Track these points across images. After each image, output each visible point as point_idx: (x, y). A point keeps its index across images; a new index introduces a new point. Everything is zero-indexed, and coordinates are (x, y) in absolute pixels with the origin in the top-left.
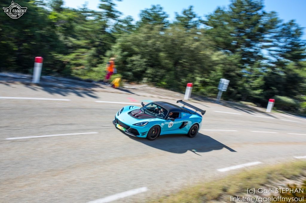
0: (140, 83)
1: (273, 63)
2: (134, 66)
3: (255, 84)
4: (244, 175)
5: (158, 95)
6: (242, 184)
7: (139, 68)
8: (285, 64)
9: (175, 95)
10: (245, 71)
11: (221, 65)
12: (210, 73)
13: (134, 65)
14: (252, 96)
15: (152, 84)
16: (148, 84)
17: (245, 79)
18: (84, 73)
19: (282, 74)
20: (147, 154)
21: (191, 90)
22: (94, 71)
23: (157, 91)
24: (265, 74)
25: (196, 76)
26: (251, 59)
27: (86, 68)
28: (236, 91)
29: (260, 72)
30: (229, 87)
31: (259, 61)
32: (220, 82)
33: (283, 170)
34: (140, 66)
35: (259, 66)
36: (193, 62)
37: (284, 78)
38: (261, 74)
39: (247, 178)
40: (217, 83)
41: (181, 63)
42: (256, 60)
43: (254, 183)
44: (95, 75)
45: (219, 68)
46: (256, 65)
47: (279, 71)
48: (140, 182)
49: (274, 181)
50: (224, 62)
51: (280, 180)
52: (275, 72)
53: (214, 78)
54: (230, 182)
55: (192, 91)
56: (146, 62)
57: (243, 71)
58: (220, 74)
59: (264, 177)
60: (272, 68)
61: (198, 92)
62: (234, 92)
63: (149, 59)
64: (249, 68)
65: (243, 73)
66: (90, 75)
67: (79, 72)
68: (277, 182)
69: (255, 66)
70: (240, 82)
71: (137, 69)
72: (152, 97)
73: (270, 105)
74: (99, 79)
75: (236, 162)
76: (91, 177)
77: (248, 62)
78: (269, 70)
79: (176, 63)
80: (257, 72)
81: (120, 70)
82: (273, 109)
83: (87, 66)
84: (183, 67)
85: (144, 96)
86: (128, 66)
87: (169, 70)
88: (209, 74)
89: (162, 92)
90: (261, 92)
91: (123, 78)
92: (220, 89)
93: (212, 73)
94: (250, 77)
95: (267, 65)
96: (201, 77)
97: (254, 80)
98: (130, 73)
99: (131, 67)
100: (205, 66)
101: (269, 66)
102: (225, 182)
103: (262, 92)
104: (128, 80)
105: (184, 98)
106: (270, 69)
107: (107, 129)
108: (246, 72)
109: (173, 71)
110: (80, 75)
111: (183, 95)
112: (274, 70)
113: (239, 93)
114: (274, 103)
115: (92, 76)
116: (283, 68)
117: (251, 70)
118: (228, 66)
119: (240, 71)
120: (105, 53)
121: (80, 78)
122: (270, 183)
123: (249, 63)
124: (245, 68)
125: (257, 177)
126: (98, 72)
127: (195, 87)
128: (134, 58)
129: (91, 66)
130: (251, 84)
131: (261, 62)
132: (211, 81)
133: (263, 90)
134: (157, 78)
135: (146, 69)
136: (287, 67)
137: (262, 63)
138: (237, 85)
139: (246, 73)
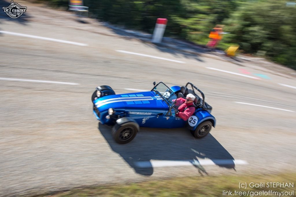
0: (254, 55)
15: (270, 58)
23: (273, 67)
56: (268, 34)
63: (272, 32)
67: (198, 37)
91: (240, 49)
99: (249, 38)
120: (222, 21)
128: (256, 28)
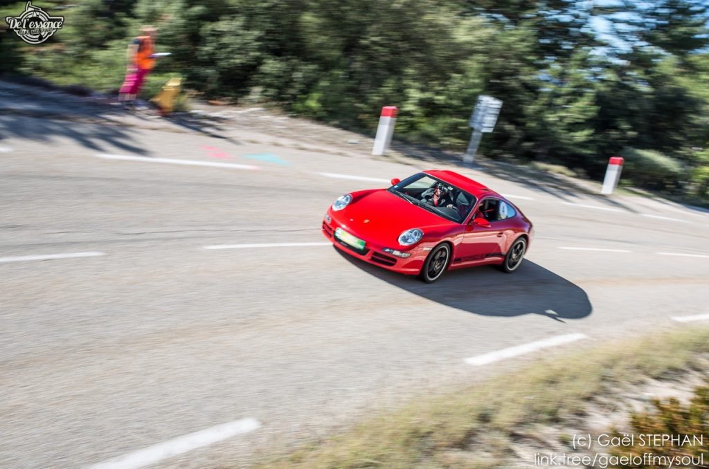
0: (240, 100)
1: (621, 56)
2: (223, 50)
3: (571, 112)
4: (541, 372)
5: (295, 138)
6: (532, 398)
7: (239, 56)
8: (654, 60)
9: (346, 142)
10: (546, 76)
11: (481, 57)
12: (449, 78)
13: (225, 46)
14: (565, 147)
16: (264, 107)
17: (546, 99)
18: (64, 67)
19: (644, 88)
20: (255, 317)
21: (393, 127)
22: (97, 61)
23: (291, 129)
24: (602, 88)
25: (410, 87)
26: (564, 43)
27: (70, 51)
28: (520, 132)
29: (586, 80)
30: (501, 122)
31: (585, 50)
32: (478, 105)
33: (643, 355)
34: (243, 49)
35: (585, 63)
36: (400, 44)
37: (648, 99)
38: (589, 86)
39: (547, 381)
40: (467, 106)
41: (366, 47)
42: (577, 46)
43: (567, 395)
44: (98, 73)
45: (473, 64)
46: (576, 60)
47: (636, 80)
48: (235, 404)
49: (618, 386)
50: (488, 48)
51: (635, 384)
52: (626, 83)
53: (460, 95)
54: (500, 395)
55: (395, 130)
56: (258, 39)
57: (542, 75)
58: (477, 81)
59: (595, 378)
60: (620, 70)
61: (414, 133)
62: (514, 134)
63: (268, 32)
64: (557, 67)
65: (540, 81)
66: (85, 72)
67: (48, 62)
68: (628, 390)
69: (572, 63)
70: (531, 109)
71: (234, 59)
72: (276, 145)
73: (613, 172)
74: (113, 86)
75: (516, 338)
76: (78, 392)
77: (552, 50)
78: (610, 76)
79: (350, 47)
80: (577, 80)
81: (178, 60)
82: (619, 184)
83: (74, 44)
84: (371, 58)
85: (253, 142)
86: (206, 48)
87: (327, 66)
88: (447, 82)
89: (306, 130)
90: (588, 136)
91: (186, 86)
92: (476, 126)
93: (455, 78)
94: (557, 92)
95: (604, 60)
96: (423, 90)
97: (569, 102)
98: (210, 71)
99: (214, 54)
100: (436, 58)
101: (611, 63)
102: (485, 394)
103: (591, 138)
104: (203, 93)
105: (371, 150)
106: (613, 73)
107: (133, 241)
108: (549, 79)
109: (342, 68)
110: (48, 72)
111: (370, 140)
112: (624, 78)
113: (528, 139)
114: (621, 167)
115: (92, 75)
116: (647, 73)
117: (562, 75)
118: (499, 61)
119: (534, 77)
120: (133, 7)
121: (52, 83)
122: (607, 393)
123: (557, 54)
124: (546, 66)
125: (574, 378)
126: (111, 64)
127: (403, 118)
128: (222, 25)
129: (85, 45)
130: (563, 114)
131: (591, 53)
132: (449, 102)
133: (591, 131)
134: (292, 87)
135: (259, 61)
136: (656, 69)
137: (592, 56)
138: (523, 116)
139: (547, 81)
